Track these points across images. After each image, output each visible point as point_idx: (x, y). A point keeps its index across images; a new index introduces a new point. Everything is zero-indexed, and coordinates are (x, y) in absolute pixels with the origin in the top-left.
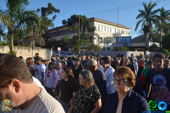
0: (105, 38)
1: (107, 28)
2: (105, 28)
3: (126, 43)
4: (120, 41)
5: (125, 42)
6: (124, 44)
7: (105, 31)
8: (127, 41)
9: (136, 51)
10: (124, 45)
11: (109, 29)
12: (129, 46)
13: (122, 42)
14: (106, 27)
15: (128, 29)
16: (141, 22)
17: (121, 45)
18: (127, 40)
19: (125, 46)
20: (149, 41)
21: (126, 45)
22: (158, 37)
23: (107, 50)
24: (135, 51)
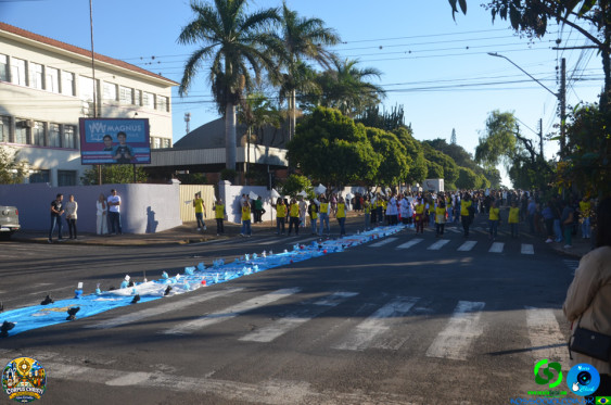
0: (45, 123)
1: (51, 74)
2: (43, 75)
3: (127, 149)
4: (98, 140)
5: (121, 141)
6: (119, 150)
7: (44, 87)
8: (131, 138)
9: (175, 181)
10: (119, 156)
11: (66, 79)
12: (139, 159)
13: (107, 141)
14: (47, 70)
15: (164, 86)
16: (204, 55)
17: (107, 156)
18: (128, 135)
19: (122, 161)
20: (239, 139)
21: (126, 156)
22: (275, 123)
23: (60, 184)
24: (171, 183)
